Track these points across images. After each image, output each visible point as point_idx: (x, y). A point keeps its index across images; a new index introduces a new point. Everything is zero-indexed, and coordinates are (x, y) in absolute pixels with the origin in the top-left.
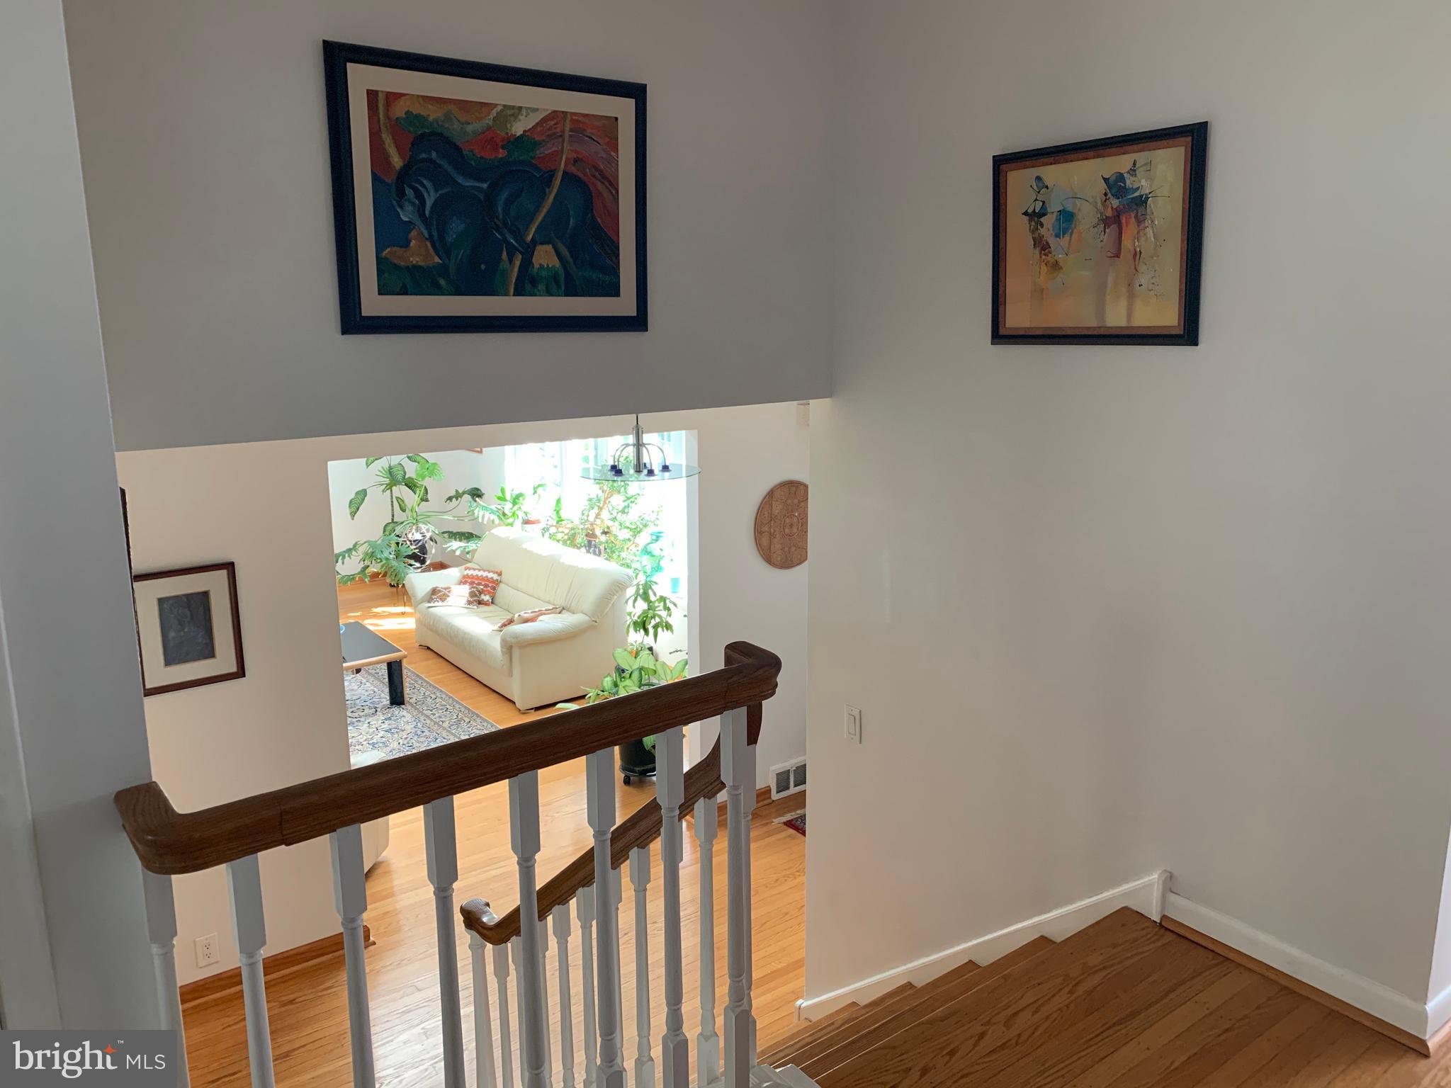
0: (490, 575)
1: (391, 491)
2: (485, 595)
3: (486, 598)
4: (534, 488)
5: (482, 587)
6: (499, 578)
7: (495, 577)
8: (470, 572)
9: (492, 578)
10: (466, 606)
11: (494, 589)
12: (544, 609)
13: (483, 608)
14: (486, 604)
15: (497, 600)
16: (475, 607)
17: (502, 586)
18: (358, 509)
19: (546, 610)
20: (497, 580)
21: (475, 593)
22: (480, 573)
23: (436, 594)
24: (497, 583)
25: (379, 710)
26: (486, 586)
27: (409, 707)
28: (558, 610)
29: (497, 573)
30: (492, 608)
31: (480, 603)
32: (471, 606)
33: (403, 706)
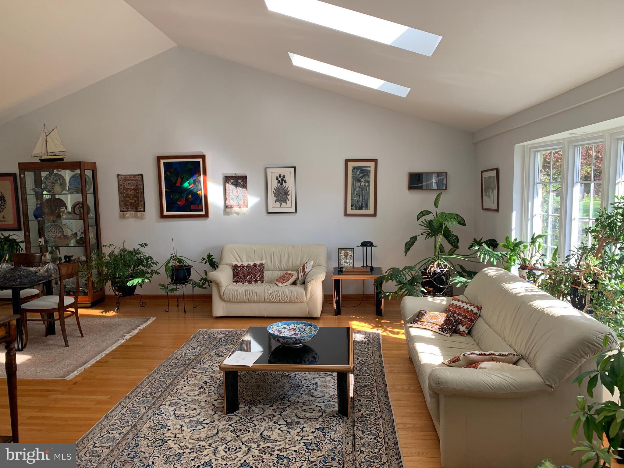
0: (471, 308)
1: (436, 238)
2: (462, 326)
3: (463, 328)
4: (533, 238)
5: (460, 318)
6: (477, 312)
7: (475, 310)
8: (455, 303)
9: (472, 311)
10: (440, 332)
11: (472, 321)
12: (497, 353)
13: (457, 338)
14: (461, 334)
15: (474, 332)
16: (448, 335)
17: (480, 319)
18: (409, 249)
19: (499, 355)
20: (476, 314)
21: (452, 322)
22: (463, 305)
23: (418, 317)
24: (477, 316)
25: (324, 415)
26: (465, 317)
27: (349, 422)
28: (515, 358)
29: (477, 307)
30: (467, 339)
31: (455, 331)
32: (444, 334)
33: (345, 418)
